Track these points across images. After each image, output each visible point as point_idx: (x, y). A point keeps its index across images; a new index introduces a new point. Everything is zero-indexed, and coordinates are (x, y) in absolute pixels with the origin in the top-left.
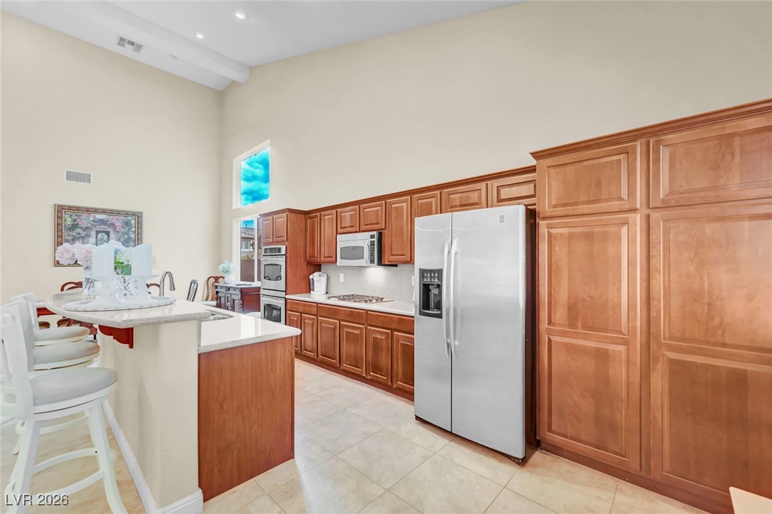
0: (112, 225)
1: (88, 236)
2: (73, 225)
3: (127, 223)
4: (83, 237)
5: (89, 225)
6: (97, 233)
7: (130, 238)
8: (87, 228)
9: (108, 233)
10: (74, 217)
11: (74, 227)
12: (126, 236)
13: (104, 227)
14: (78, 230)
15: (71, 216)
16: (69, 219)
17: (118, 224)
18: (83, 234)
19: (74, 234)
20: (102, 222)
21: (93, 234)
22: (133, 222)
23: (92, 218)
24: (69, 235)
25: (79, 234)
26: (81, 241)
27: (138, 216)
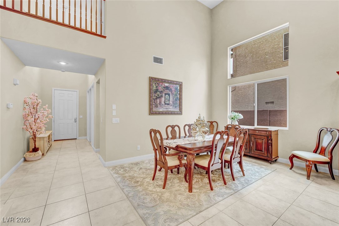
0: (171, 90)
1: (162, 96)
2: (156, 89)
3: (176, 89)
4: (160, 97)
5: (162, 90)
6: (166, 94)
7: (178, 98)
8: (161, 92)
9: (169, 95)
10: (157, 85)
11: (156, 91)
12: (176, 97)
13: (167, 91)
14: (158, 93)
15: (155, 84)
16: (155, 86)
17: (173, 89)
18: (160, 95)
19: (157, 95)
20: (167, 88)
21: (164, 95)
22: (179, 88)
23: (163, 86)
24: (155, 96)
25: (158, 95)
26: (159, 99)
27: (181, 85)
